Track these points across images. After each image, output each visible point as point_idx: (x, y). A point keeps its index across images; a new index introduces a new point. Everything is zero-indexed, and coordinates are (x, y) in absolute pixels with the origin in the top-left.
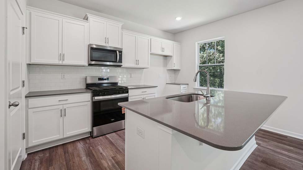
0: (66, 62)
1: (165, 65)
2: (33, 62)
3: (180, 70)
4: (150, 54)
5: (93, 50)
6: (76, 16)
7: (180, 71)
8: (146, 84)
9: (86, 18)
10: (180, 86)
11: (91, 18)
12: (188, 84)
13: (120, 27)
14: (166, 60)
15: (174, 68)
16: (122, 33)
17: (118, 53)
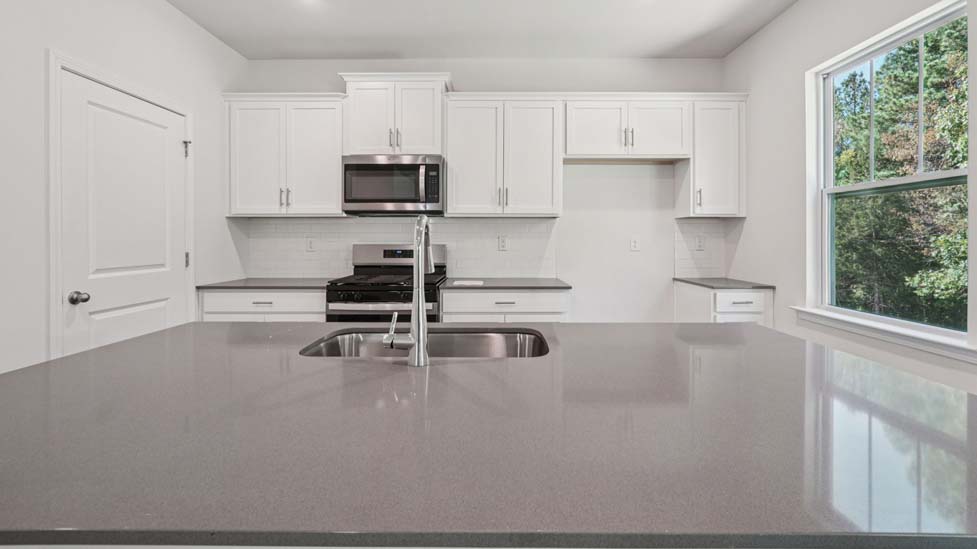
1: (668, 198)
3: (742, 219)
4: (567, 161)
7: (746, 224)
8: (541, 275)
10: (715, 295)
12: (773, 288)
13: (440, 86)
14: (674, 176)
15: (699, 212)
16: (444, 107)
17: (422, 170)
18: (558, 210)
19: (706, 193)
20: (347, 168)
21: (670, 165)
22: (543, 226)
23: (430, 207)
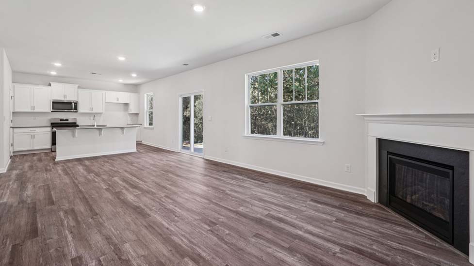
0: (36, 110)
1: (126, 110)
2: (16, 111)
3: (139, 114)
4: (105, 103)
5: (55, 103)
6: (44, 84)
9: (50, 85)
11: (53, 84)
13: (77, 87)
15: (131, 112)
16: (78, 92)
17: (73, 104)
18: (104, 112)
19: (133, 109)
20: (53, 102)
21: (127, 105)
22: (99, 115)
23: (75, 111)
